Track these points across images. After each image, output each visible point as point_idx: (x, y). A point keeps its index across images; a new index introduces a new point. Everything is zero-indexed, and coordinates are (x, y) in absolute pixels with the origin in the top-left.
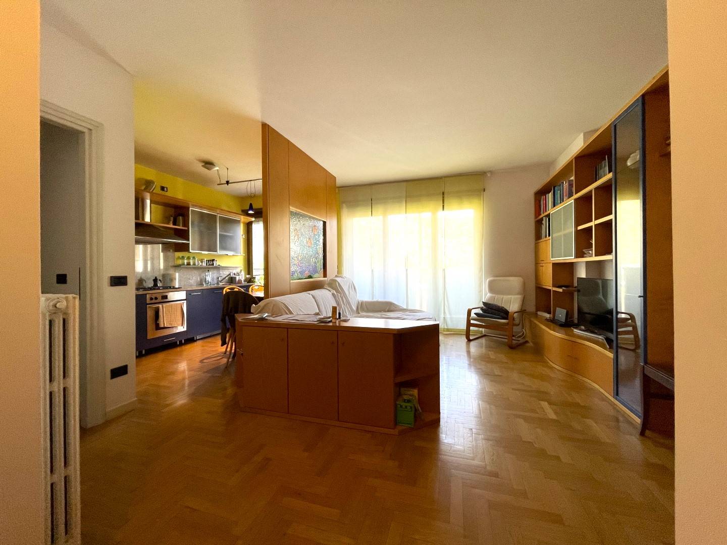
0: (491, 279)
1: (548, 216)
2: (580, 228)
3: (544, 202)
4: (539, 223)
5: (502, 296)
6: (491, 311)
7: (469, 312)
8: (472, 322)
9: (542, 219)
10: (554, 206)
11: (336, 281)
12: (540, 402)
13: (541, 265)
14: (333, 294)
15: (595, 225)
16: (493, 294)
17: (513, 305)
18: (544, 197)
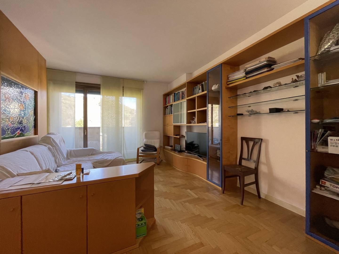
0: (146, 132)
1: (171, 105)
2: (189, 112)
3: (169, 99)
4: (165, 108)
5: (151, 140)
6: (148, 148)
7: (138, 149)
8: (140, 154)
9: (168, 106)
10: (174, 102)
11: (50, 137)
12: (187, 190)
13: (167, 126)
14: (49, 149)
15: (197, 111)
16: (147, 139)
17: (157, 144)
18: (169, 97)
